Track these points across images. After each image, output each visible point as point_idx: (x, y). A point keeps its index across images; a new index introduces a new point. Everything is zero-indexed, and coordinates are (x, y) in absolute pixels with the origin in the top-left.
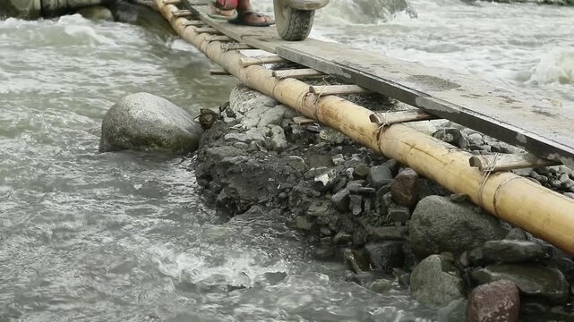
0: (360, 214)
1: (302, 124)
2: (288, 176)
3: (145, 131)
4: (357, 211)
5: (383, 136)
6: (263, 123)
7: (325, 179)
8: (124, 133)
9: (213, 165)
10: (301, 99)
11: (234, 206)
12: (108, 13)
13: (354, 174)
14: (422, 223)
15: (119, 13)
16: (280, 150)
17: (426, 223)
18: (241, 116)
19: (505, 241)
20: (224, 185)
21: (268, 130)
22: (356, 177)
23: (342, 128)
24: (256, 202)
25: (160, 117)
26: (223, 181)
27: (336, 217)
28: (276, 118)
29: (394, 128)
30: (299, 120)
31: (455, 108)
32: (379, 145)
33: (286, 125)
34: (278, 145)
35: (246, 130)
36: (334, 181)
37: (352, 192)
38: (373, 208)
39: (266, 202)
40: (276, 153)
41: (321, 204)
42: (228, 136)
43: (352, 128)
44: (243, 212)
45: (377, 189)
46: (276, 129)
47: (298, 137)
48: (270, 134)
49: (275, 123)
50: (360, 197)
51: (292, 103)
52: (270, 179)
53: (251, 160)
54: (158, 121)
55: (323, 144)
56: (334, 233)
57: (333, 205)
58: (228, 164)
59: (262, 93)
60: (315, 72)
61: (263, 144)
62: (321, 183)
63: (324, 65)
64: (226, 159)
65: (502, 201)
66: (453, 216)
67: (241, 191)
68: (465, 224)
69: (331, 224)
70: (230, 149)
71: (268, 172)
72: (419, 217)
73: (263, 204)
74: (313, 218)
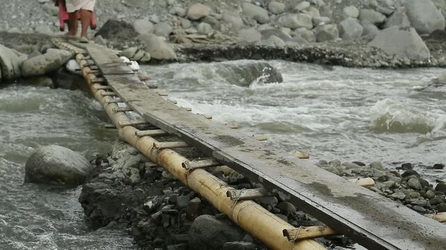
0: (169, 226)
1: (152, 167)
2: (133, 202)
3: (53, 170)
4: (166, 224)
5: (189, 177)
6: (126, 166)
7: (150, 204)
8: (40, 172)
9: (89, 195)
10: (149, 151)
11: (100, 221)
12: (50, 81)
13: (169, 201)
14: (196, 232)
15: (59, 80)
16: (134, 185)
17: (198, 231)
18: (113, 161)
19: (235, 243)
20: (95, 208)
21: (128, 171)
22: (170, 202)
23: (169, 170)
24: (113, 219)
25: (63, 162)
26: (94, 205)
27: (154, 229)
28: (135, 163)
29: (195, 171)
30: (148, 164)
31: (231, 159)
32: (187, 182)
33: (142, 167)
34: (133, 181)
35: (114, 171)
36: (156, 205)
37: (164, 213)
38: (176, 222)
39: (119, 219)
40: (130, 187)
41: (147, 220)
42: (101, 175)
43: (174, 170)
44: (105, 226)
45: (179, 211)
46: (134, 170)
47: (149, 175)
48: (129, 174)
49: (133, 166)
50: (168, 216)
51: (145, 153)
52: (123, 204)
53: (112, 192)
54: (62, 164)
55: (163, 180)
56: (153, 239)
57: (153, 221)
58: (97, 194)
59: (131, 146)
60: (163, 132)
61: (123, 181)
62: (147, 206)
63: (168, 127)
64: (96, 191)
65: (241, 217)
66: (214, 227)
67: (105, 212)
68: (222, 232)
69: (151, 233)
70: (101, 184)
71: (121, 199)
72: (195, 228)
73: (117, 220)
74: (141, 229)
